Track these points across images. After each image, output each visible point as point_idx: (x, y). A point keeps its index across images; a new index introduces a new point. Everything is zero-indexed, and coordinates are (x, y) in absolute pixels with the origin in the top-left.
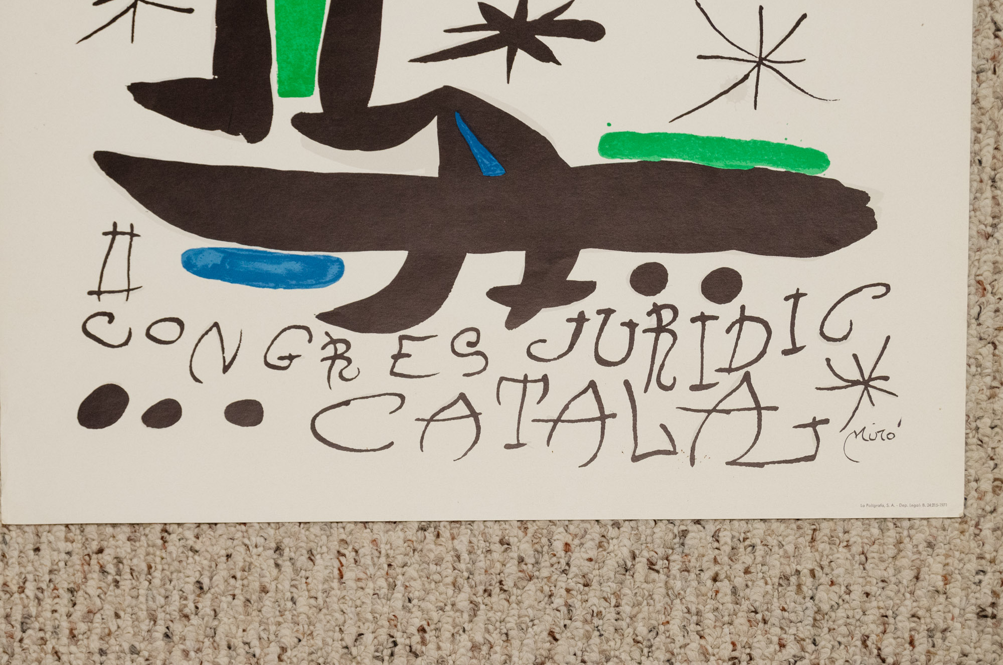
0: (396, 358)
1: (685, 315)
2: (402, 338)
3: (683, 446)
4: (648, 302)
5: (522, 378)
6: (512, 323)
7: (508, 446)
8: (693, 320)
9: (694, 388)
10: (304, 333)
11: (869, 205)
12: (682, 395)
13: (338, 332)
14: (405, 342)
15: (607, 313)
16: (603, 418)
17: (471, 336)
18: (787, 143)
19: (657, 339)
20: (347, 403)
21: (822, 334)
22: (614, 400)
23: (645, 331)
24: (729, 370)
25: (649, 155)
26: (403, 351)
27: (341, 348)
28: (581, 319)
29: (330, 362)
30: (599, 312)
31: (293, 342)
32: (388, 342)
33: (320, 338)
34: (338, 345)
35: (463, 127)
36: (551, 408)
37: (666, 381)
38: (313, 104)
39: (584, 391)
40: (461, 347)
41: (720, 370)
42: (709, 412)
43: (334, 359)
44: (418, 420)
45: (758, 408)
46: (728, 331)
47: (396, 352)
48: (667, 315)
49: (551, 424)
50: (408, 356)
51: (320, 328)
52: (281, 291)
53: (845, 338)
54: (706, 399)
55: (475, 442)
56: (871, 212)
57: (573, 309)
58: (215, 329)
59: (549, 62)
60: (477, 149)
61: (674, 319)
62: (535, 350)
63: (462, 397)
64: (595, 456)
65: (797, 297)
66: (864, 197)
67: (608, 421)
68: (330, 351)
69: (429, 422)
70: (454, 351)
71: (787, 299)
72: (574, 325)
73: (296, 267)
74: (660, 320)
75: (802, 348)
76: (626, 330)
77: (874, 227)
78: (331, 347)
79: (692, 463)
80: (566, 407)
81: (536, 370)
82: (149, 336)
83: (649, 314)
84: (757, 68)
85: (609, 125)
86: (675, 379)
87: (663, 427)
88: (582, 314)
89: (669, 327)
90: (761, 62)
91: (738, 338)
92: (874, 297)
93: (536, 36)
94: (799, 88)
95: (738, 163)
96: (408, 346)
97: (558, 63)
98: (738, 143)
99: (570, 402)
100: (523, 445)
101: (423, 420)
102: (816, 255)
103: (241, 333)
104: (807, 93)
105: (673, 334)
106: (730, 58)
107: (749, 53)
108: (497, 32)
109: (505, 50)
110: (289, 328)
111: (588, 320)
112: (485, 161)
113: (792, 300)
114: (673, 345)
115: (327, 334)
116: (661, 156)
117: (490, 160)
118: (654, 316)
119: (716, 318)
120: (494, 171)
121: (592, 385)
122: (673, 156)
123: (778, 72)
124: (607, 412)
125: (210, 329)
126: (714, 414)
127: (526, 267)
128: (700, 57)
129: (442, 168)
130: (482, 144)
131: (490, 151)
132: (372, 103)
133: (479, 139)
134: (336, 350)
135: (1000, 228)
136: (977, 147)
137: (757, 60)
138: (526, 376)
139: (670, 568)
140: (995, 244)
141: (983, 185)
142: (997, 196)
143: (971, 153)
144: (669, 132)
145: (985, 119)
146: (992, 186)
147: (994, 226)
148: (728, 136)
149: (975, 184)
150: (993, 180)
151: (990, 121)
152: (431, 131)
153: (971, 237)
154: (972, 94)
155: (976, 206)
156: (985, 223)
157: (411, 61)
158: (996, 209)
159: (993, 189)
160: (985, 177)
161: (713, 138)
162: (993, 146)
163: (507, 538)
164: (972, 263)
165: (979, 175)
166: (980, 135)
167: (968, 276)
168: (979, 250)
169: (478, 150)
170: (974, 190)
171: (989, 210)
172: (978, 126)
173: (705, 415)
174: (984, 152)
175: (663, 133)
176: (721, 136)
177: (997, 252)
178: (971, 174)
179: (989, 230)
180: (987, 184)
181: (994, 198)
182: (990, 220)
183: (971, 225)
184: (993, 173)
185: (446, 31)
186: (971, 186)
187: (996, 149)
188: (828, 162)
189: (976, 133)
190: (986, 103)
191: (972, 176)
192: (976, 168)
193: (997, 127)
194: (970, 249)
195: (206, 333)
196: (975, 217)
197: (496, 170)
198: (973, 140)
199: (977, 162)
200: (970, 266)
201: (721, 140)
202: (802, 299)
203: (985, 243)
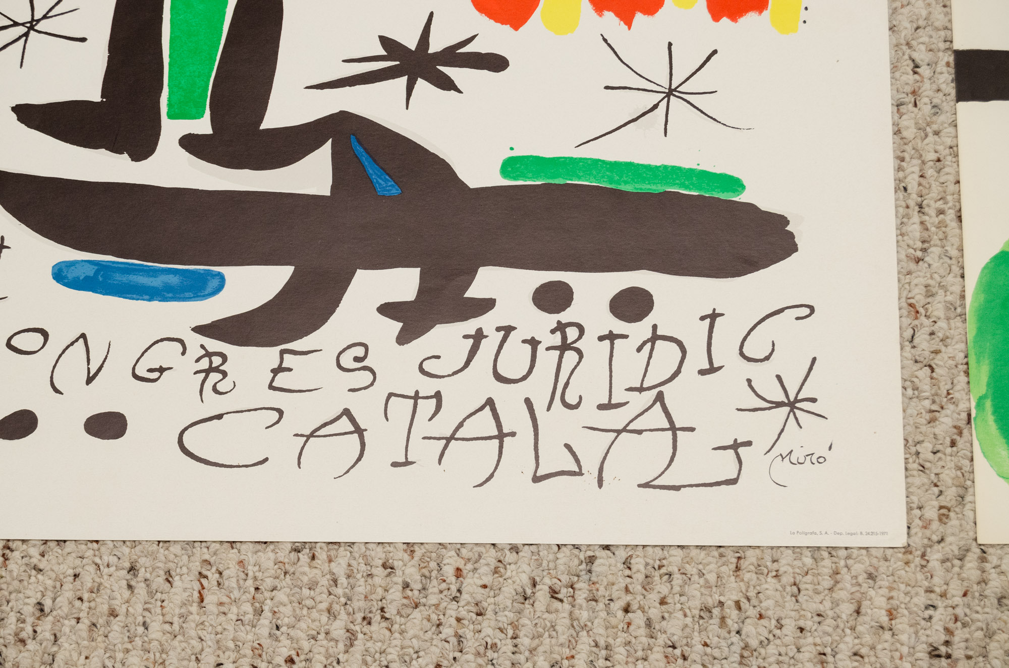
0: (275, 372)
1: (592, 334)
2: (283, 352)
3: (590, 466)
4: (552, 320)
5: (413, 394)
6: (403, 338)
7: (395, 465)
8: (601, 339)
9: (601, 407)
10: (179, 346)
11: (788, 228)
12: (589, 414)
13: (214, 345)
14: (286, 356)
15: (507, 330)
16: (501, 436)
17: (359, 351)
18: (700, 168)
19: (561, 357)
20: (219, 417)
21: (742, 354)
22: (514, 418)
23: (548, 349)
24: (641, 389)
25: (554, 178)
26: (284, 366)
27: (217, 361)
28: (479, 336)
29: (203, 375)
30: (498, 329)
31: (166, 354)
32: (269, 356)
33: (194, 351)
34: (214, 358)
35: (359, 150)
36: (444, 425)
37: (571, 399)
38: (203, 126)
39: (481, 408)
40: (347, 361)
41: (630, 389)
42: (619, 432)
43: (208, 372)
44: (297, 435)
45: (673, 429)
46: (639, 350)
47: (276, 366)
48: (572, 333)
49: (444, 442)
50: (290, 370)
51: (195, 342)
52: (156, 304)
53: (767, 358)
54: (616, 418)
55: (359, 459)
56: (791, 235)
57: (470, 326)
58: (81, 341)
59: (449, 89)
60: (372, 170)
61: (580, 337)
62: (427, 366)
63: (347, 412)
64: (492, 476)
65: (713, 317)
66: (783, 221)
67: (506, 439)
68: (204, 364)
69: (308, 437)
70: (339, 366)
71: (703, 318)
72: (471, 341)
73: (174, 280)
74: (564, 337)
75: (720, 368)
76: (528, 348)
77: (794, 248)
78: (206, 359)
79: (600, 485)
80: (461, 425)
81: (428, 387)
82: (9, 346)
83: (553, 332)
84: (666, 99)
85: (512, 149)
86: (580, 397)
87: (567, 446)
88: (479, 331)
89: (574, 345)
90: (670, 93)
91: (650, 357)
92: (798, 318)
93: (438, 67)
94: (711, 118)
95: (648, 187)
96: (289, 360)
97: (460, 92)
98: (648, 168)
99: (464, 420)
100: (412, 463)
101: (302, 435)
102: (733, 276)
103: (110, 345)
104: (720, 122)
105: (579, 352)
106: (638, 89)
107: (658, 85)
108: (398, 63)
109: (404, 79)
110: (162, 340)
111: (486, 337)
112: (380, 181)
113: (708, 320)
114: (578, 363)
115: (202, 347)
116: (566, 179)
117: (386, 181)
118: (558, 334)
119: (626, 337)
120: (388, 191)
121: (490, 402)
122: (579, 178)
123: (688, 102)
124: (506, 430)
125: (77, 340)
126: (624, 434)
127: (420, 284)
128: (607, 88)
129: (333, 188)
130: (378, 165)
131: (385, 172)
132: (263, 126)
133: (375, 161)
134: (211, 362)
135: (931, 252)
136: (901, 174)
137: (667, 91)
138: (417, 392)
139: (575, 597)
140: (926, 268)
141: (910, 211)
142: (925, 221)
143: (895, 180)
144: (575, 156)
145: (908, 148)
146: (919, 212)
147: (924, 250)
148: (636, 161)
149: (901, 210)
150: (921, 206)
151: (914, 151)
152: (325, 153)
153: (899, 261)
154: (893, 125)
155: (904, 230)
156: (915, 247)
157: (307, 88)
158: (926, 234)
159: (921, 215)
160: (912, 203)
161: (622, 162)
162: (918, 173)
163: (391, 561)
164: (903, 286)
165: (905, 201)
166: (903, 164)
167: (899, 299)
168: (909, 273)
169: (374, 171)
170: (899, 215)
171: (918, 235)
172: (901, 155)
173: (614, 435)
174: (909, 179)
175: (569, 158)
176: (629, 161)
177: (929, 276)
178: (896, 200)
179: (919, 254)
180: (914, 210)
181: (922, 223)
182: (919, 245)
183: (899, 249)
184: (919, 199)
185: (344, 61)
186: (897, 212)
187: (921, 176)
188: (743, 187)
189: (899, 161)
190: (909, 133)
191: (898, 202)
192: (901, 194)
193: (921, 156)
194: (899, 273)
195: (72, 344)
196: (903, 241)
197: (391, 190)
198: (897, 168)
199: (903, 189)
200: (900, 289)
201: (629, 165)
202: (719, 320)
203: (915, 267)
